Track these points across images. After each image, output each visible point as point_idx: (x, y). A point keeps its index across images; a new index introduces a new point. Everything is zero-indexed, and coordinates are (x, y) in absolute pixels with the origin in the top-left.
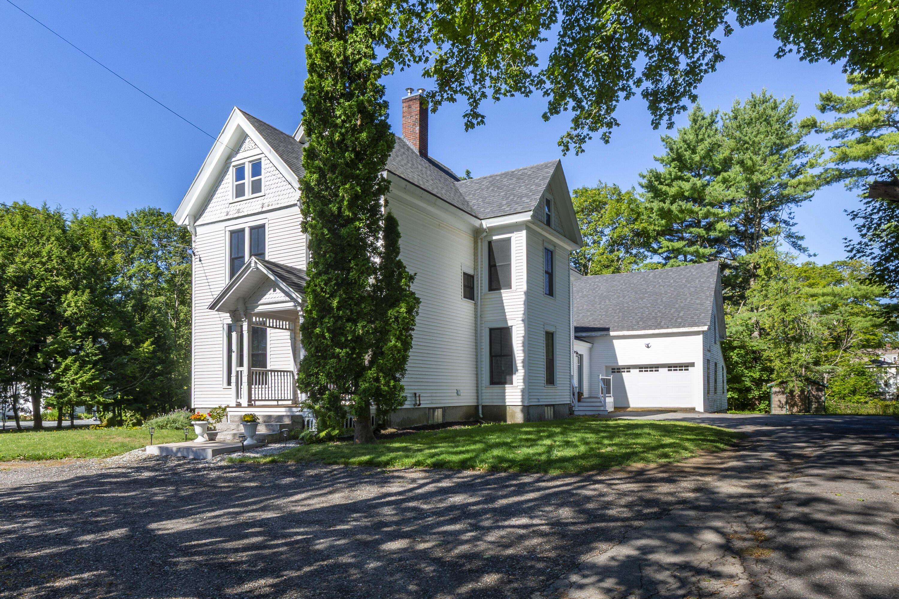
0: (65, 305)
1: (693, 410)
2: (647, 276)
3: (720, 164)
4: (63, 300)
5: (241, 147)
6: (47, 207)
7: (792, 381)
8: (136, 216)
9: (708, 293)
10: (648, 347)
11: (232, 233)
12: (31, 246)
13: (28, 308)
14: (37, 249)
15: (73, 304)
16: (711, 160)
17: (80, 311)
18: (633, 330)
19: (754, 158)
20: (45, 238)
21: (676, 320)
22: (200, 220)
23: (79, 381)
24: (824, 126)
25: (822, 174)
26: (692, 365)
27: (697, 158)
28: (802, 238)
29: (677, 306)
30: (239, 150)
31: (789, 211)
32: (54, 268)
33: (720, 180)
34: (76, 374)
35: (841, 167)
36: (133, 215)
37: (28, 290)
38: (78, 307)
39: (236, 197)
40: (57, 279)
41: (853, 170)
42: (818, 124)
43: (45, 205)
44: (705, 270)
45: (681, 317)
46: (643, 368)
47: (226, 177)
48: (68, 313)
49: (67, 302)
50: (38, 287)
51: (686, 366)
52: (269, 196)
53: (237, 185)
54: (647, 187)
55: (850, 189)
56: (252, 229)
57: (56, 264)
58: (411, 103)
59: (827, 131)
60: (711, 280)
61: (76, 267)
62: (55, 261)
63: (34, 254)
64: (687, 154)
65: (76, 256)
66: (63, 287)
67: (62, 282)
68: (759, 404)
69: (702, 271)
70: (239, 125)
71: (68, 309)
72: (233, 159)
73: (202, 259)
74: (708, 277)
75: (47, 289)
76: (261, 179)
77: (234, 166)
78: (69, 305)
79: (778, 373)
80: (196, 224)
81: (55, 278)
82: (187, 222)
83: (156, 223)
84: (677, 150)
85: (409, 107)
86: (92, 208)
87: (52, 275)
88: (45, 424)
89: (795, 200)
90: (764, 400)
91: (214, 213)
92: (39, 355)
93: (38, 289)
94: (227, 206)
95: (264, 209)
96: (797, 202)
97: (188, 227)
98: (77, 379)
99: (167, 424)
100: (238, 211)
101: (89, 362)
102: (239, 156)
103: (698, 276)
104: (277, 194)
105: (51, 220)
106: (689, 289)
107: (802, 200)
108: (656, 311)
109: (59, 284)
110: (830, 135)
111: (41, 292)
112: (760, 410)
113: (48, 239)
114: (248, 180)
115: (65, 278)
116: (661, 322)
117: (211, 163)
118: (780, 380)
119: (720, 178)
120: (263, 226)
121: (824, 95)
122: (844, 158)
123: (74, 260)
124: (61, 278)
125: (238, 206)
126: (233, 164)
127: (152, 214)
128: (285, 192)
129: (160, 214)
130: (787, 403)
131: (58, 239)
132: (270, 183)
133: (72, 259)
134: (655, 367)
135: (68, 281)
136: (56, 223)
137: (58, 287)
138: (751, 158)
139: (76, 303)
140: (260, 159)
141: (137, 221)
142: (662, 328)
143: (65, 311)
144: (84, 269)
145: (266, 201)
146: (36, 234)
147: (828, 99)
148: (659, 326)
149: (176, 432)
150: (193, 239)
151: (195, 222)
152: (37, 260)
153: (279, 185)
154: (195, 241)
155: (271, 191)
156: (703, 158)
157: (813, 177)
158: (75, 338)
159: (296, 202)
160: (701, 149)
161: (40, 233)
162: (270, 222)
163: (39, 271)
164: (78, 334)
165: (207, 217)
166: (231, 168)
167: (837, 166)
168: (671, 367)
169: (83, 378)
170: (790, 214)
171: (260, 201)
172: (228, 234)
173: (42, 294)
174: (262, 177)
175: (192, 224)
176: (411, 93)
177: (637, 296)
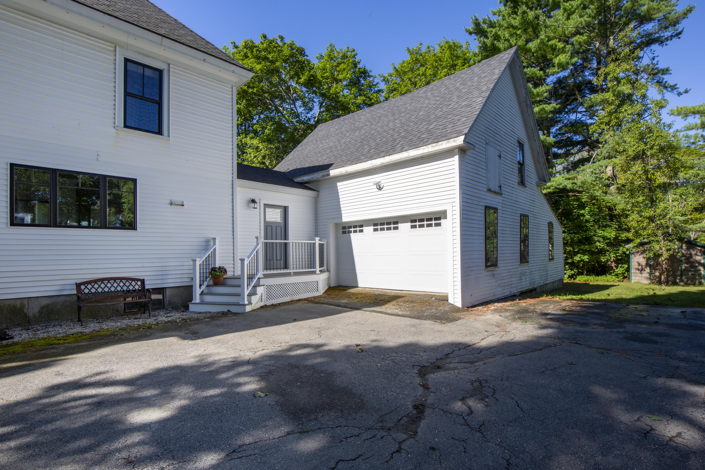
7: (657, 241)
9: (484, 88)
10: (380, 189)
18: (358, 162)
21: (419, 137)
26: (445, 214)
28: (666, 71)
29: (433, 117)
31: (653, 56)
45: (429, 131)
46: (378, 224)
51: (436, 219)
54: (476, 33)
68: (617, 267)
79: (636, 232)
89: (660, 41)
90: (622, 264)
103: (480, 72)
106: (460, 92)
108: (402, 131)
112: (617, 275)
116: (398, 144)
118: (638, 241)
130: (647, 265)
134: (394, 223)
148: (392, 150)
168: (415, 220)
170: (653, 59)
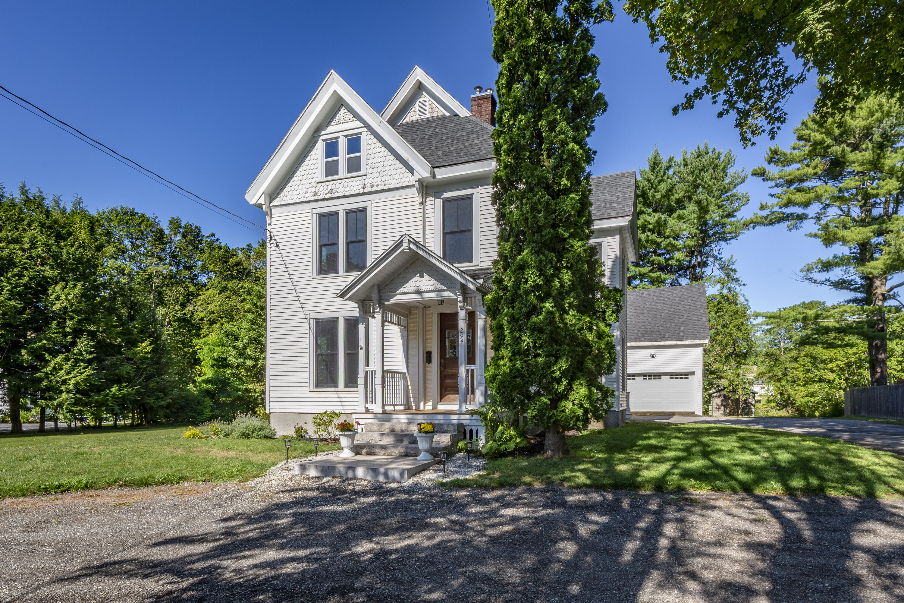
0: (53, 297)
1: (692, 414)
2: (642, 294)
3: (675, 203)
4: (50, 292)
5: (333, 118)
6: (26, 188)
8: (107, 213)
9: (702, 311)
10: (653, 357)
11: (321, 216)
12: (10, 231)
13: (10, 299)
14: (17, 234)
15: (63, 297)
16: (669, 199)
17: (72, 305)
18: (641, 341)
19: (709, 199)
20: (25, 223)
21: (678, 334)
22: (278, 199)
23: (73, 381)
24: (770, 175)
25: (768, 215)
26: (693, 373)
27: (658, 196)
29: (676, 321)
30: (330, 122)
32: (39, 256)
33: (675, 216)
34: (68, 373)
35: (784, 210)
36: (104, 213)
37: (8, 279)
38: (69, 301)
39: (326, 176)
40: (42, 268)
41: (792, 214)
42: (767, 173)
43: (24, 186)
44: (694, 290)
45: (683, 331)
46: (647, 376)
47: (313, 152)
48: (57, 306)
49: (55, 294)
50: (20, 276)
51: (686, 375)
52: (372, 176)
53: (327, 162)
55: (790, 230)
56: (348, 213)
57: (41, 252)
58: (482, 102)
59: (772, 180)
60: (702, 300)
61: (64, 257)
62: (40, 249)
63: (12, 239)
64: (650, 193)
65: (65, 245)
66: (50, 278)
67: (49, 272)
69: (692, 291)
70: (335, 92)
71: (57, 302)
72: (323, 133)
73: (280, 244)
74: (699, 297)
75: (31, 279)
76: (360, 157)
77: (323, 140)
78: (58, 298)
80: (271, 205)
81: (40, 267)
82: (262, 201)
83: (130, 222)
84: (643, 188)
85: (479, 106)
86: (76, 196)
87: (36, 264)
88: (25, 427)
91: (298, 192)
92: (23, 352)
93: (20, 279)
94: (315, 185)
95: (366, 191)
96: (726, 240)
97: (264, 207)
98: (69, 379)
99: (253, 432)
100: (331, 191)
101: (83, 361)
102: (330, 129)
103: (689, 295)
104: (383, 174)
105: (32, 204)
106: (683, 306)
107: (730, 239)
108: (658, 325)
109: (46, 274)
110: (773, 183)
111: (24, 282)
113: (29, 225)
114: (342, 157)
115: (52, 268)
116: (665, 335)
117: (297, 134)
119: (675, 215)
120: (364, 210)
121: (773, 149)
122: (789, 203)
123: (62, 249)
124: (47, 268)
125: (330, 186)
126: (322, 138)
127: (125, 214)
128: (394, 172)
129: (133, 214)
130: (722, 405)
131: (42, 225)
132: (375, 160)
133: (59, 247)
134: (659, 375)
135: (56, 272)
136: (38, 208)
137: (44, 277)
138: (707, 199)
139: (66, 296)
140: (361, 133)
141: (109, 220)
142: (667, 340)
143: (53, 304)
144: (74, 260)
145: (368, 181)
146: (15, 217)
147: (776, 152)
148: (663, 339)
149: (264, 441)
150: (268, 222)
151: (270, 202)
152: (17, 247)
153: (385, 163)
154: (270, 224)
155: (375, 170)
156: (663, 196)
157: (762, 218)
158: (65, 335)
159: (414, 183)
160: (663, 188)
161: (19, 217)
162: (374, 205)
163: (20, 257)
164: (68, 330)
165: (286, 196)
166: (320, 143)
167: (780, 210)
168: (673, 375)
169: (78, 378)
171: (360, 182)
172: (315, 217)
173: (25, 285)
174: (363, 154)
175: (267, 204)
176: (480, 92)
177: (636, 311)
